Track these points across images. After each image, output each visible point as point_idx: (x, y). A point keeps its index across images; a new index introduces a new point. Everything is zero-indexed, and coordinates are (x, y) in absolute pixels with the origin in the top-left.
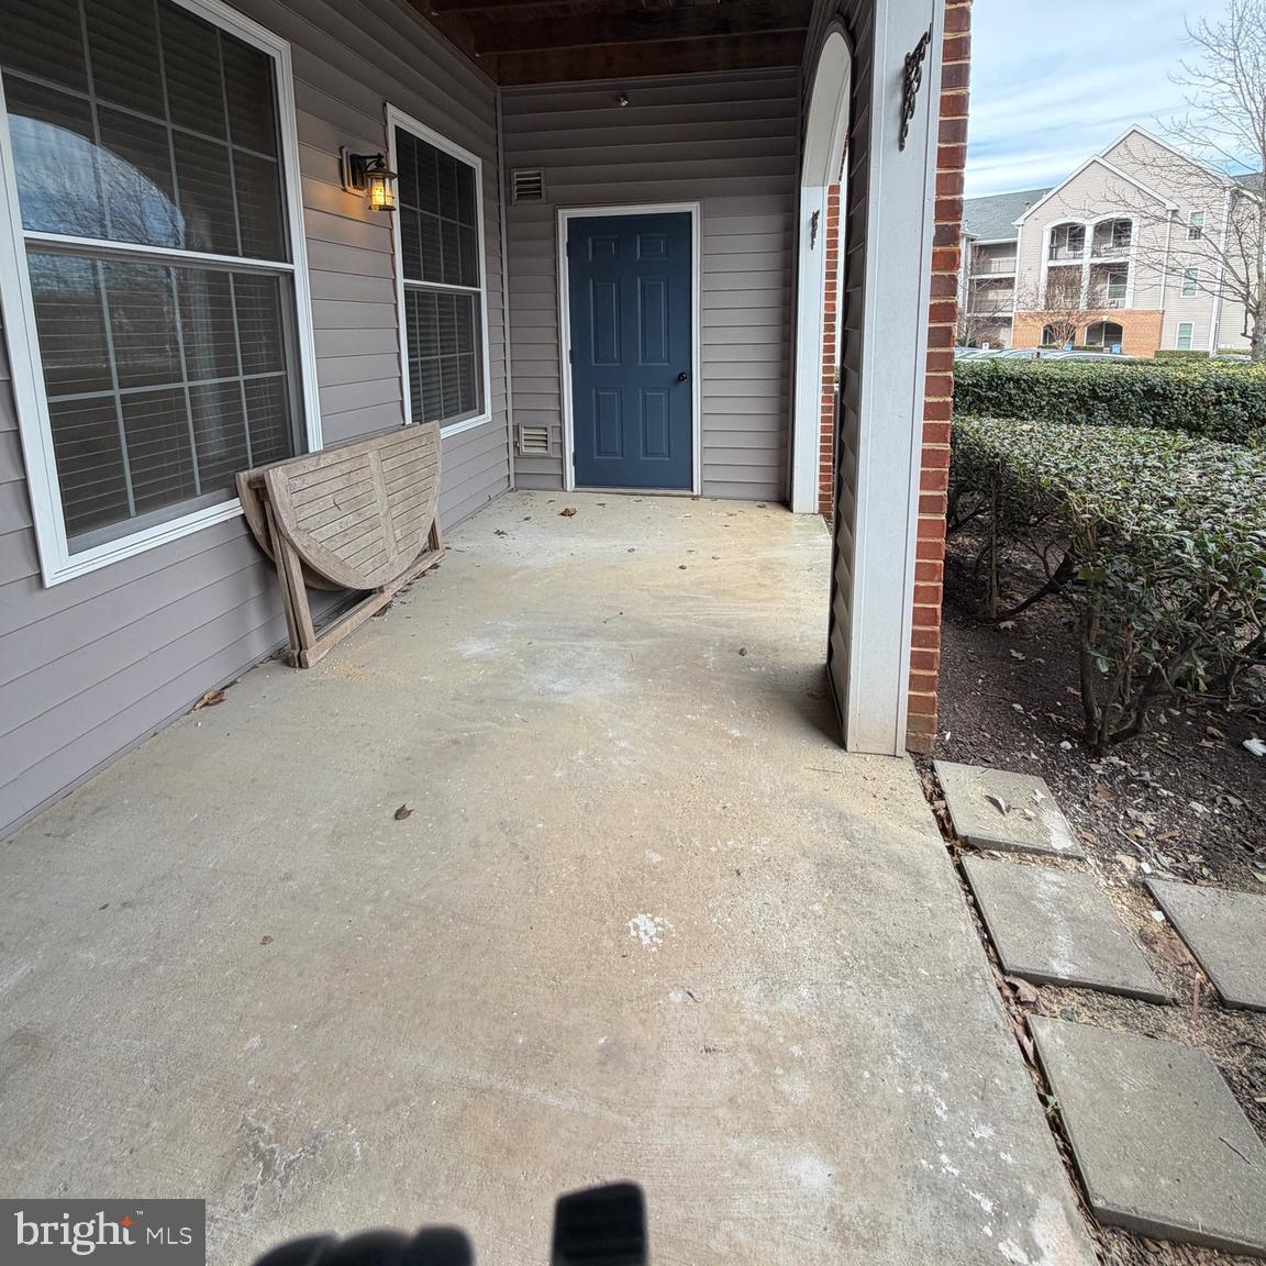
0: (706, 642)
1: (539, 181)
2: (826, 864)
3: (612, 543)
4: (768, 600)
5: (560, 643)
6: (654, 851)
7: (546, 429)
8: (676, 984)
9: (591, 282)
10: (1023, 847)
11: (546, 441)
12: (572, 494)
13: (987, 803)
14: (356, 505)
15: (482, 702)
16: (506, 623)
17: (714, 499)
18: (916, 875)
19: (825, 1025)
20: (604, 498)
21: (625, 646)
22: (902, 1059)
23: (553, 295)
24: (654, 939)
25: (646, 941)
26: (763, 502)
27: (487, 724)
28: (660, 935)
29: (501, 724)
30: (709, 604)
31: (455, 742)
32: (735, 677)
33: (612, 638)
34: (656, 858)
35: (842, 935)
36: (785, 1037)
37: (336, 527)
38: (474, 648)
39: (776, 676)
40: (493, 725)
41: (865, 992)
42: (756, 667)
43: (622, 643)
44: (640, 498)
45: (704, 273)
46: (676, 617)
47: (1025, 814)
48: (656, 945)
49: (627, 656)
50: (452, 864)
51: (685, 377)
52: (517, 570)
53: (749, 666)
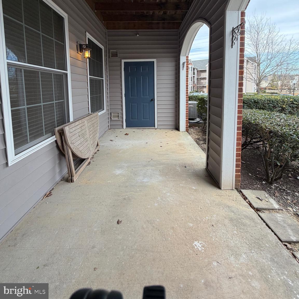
0: (175, 165)
1: (117, 53)
2: (231, 220)
3: (141, 141)
4: (185, 153)
5: (140, 169)
6: (190, 223)
7: (118, 113)
8: (213, 260)
9: (130, 77)
10: (270, 209)
11: (118, 116)
12: (125, 130)
13: (257, 199)
14: (83, 135)
15: (127, 187)
16: (124, 164)
17: (160, 129)
18: (252, 219)
19: (253, 264)
20: (134, 130)
21: (156, 168)
22: (275, 270)
23: (120, 80)
24: (202, 248)
25: (200, 249)
26: (172, 129)
27: (131, 193)
28: (203, 246)
29: (135, 193)
30: (172, 155)
31: (125, 199)
32: (187, 173)
33: (152, 166)
34: (191, 225)
35: (244, 238)
36: (246, 270)
37: (79, 142)
38: (118, 172)
39: (196, 172)
40: (133, 193)
41: (257, 253)
42: (190, 170)
43: (156, 167)
44: (143, 130)
45: (157, 75)
46: (166, 159)
47: (266, 200)
48: (203, 250)
49: (158, 170)
50: (139, 235)
51: (153, 100)
52: (120, 150)
53: (189, 170)
